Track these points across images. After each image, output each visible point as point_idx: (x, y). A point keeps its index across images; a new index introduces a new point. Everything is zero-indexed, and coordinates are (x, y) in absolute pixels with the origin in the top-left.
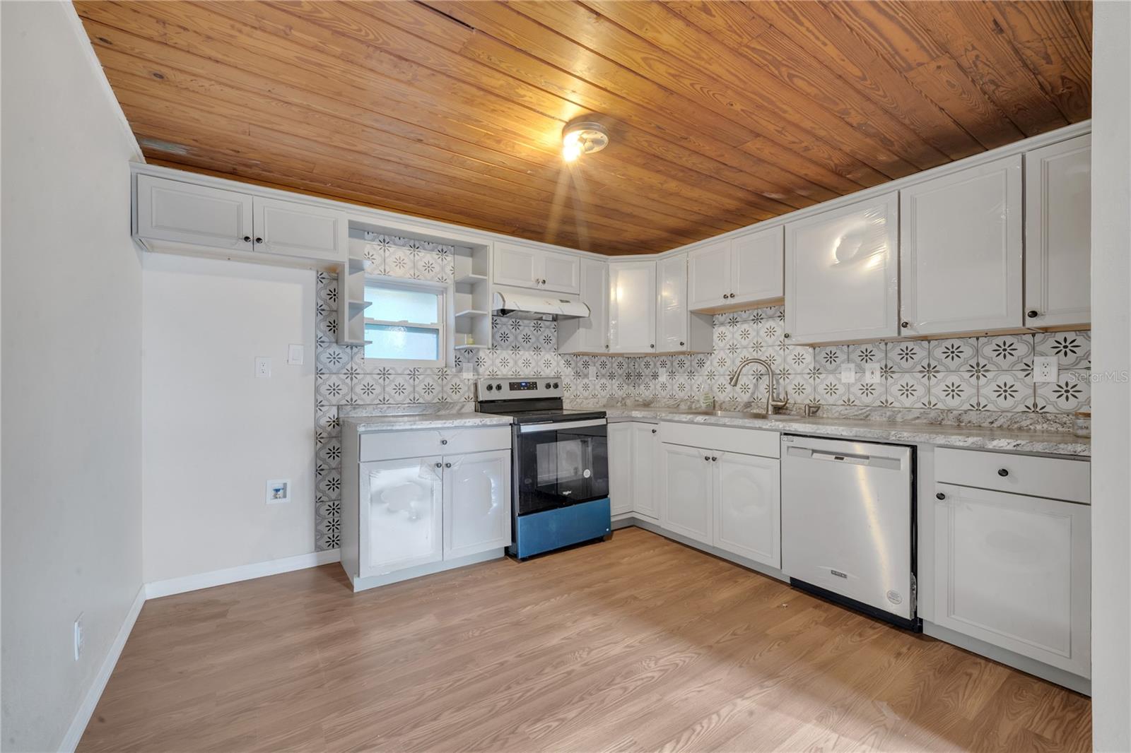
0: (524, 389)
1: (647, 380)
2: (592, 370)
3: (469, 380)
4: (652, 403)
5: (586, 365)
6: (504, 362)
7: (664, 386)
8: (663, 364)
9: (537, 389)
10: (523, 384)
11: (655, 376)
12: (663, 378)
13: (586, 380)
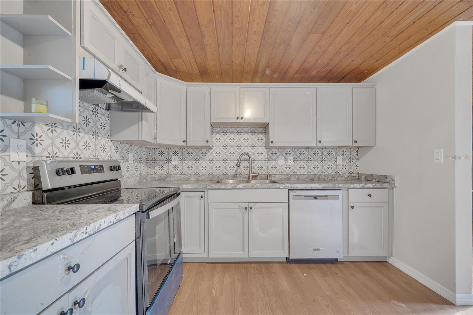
0: (94, 172)
1: (161, 163)
2: (131, 155)
3: (19, 162)
4: (166, 178)
5: (127, 151)
6: (65, 143)
7: (176, 167)
8: (175, 154)
9: (104, 172)
10: (93, 167)
11: (169, 161)
12: (175, 161)
13: (127, 164)
